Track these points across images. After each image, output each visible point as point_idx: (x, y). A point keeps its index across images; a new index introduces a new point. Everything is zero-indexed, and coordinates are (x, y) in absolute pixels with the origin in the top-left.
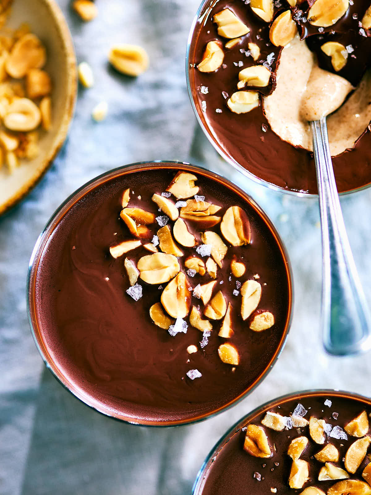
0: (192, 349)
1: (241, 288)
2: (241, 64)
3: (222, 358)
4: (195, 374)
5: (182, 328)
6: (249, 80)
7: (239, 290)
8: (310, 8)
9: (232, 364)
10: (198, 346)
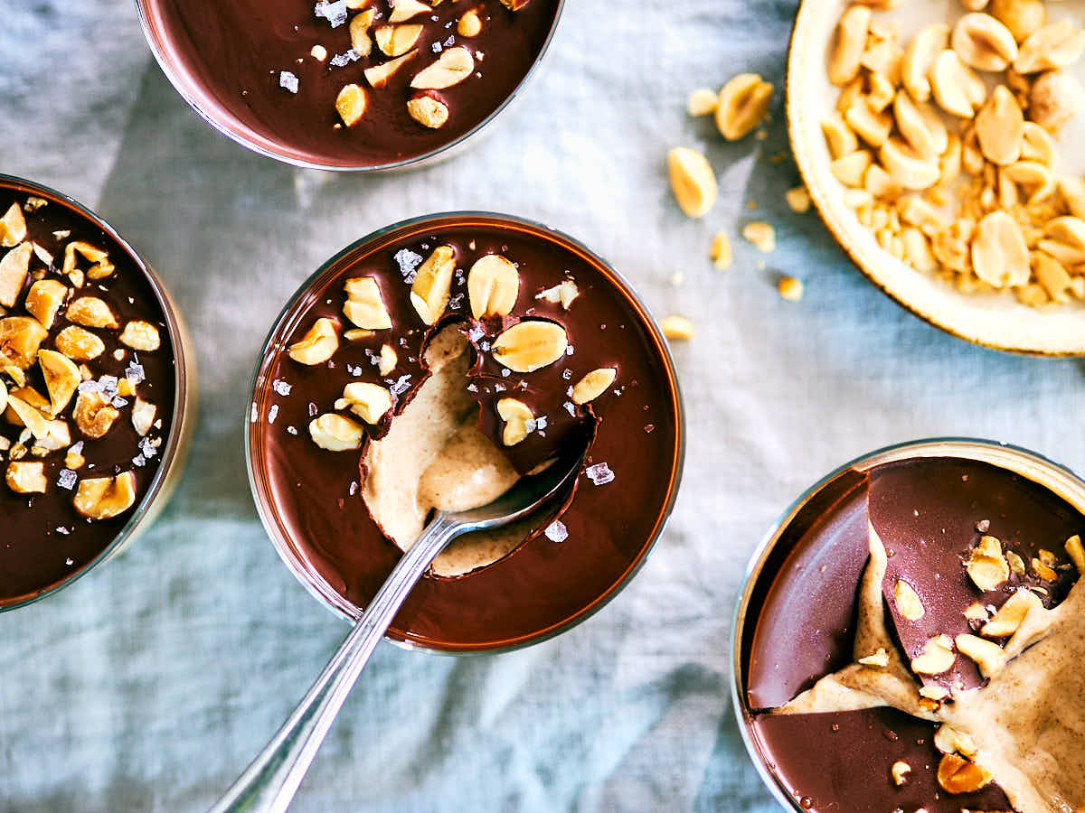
0: (319, 53)
1: (449, 48)
2: (358, 372)
3: (339, 99)
4: (289, 81)
5: (335, 16)
6: (356, 403)
7: (444, 48)
8: (502, 332)
9: (343, 118)
10: (330, 57)
